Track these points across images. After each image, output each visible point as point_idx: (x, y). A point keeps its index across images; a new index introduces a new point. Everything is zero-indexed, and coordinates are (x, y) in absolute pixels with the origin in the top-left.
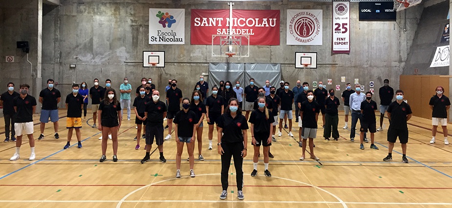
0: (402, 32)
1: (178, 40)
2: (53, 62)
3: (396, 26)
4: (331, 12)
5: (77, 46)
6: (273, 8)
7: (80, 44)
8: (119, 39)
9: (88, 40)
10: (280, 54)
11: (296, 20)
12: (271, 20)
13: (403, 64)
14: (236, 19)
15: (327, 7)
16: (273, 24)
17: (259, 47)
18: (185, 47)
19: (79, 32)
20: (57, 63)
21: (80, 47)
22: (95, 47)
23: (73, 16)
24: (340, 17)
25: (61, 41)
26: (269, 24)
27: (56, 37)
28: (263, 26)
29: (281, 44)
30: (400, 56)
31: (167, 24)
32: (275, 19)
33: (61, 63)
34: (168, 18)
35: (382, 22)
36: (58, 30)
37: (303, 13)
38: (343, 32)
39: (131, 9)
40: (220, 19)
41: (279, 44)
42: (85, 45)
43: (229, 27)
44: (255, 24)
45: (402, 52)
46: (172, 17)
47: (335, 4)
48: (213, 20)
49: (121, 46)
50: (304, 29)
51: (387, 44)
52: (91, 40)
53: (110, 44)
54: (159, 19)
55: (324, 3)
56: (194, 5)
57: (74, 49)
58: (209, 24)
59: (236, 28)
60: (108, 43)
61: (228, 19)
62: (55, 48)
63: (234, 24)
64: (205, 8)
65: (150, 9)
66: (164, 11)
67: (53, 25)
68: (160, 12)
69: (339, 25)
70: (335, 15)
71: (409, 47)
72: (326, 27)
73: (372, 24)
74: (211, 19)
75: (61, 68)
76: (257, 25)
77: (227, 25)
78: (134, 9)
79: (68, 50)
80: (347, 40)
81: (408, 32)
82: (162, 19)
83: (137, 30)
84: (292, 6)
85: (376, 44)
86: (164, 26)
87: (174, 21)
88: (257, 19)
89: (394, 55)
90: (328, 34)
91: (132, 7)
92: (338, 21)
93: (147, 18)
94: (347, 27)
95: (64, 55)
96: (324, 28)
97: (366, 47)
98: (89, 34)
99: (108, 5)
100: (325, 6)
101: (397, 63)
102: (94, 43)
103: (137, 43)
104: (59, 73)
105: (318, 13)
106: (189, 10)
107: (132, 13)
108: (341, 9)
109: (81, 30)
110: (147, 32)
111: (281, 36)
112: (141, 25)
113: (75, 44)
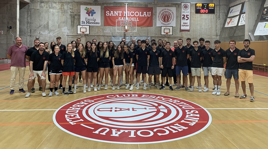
0: (218, 20)
1: (97, 23)
2: (26, 35)
3: (215, 17)
4: (180, 9)
5: (40, 26)
6: (149, 6)
7: (42, 25)
8: (64, 22)
9: (46, 22)
10: (153, 31)
11: (162, 13)
12: (148, 13)
13: (218, 37)
14: (129, 12)
15: (179, 6)
16: (149, 15)
17: (142, 28)
18: (101, 27)
19: (41, 18)
20: (29, 36)
21: (41, 27)
22: (50, 27)
23: (38, 9)
24: (185, 11)
25: (31, 23)
26: (147, 15)
27: (28, 21)
28: (144, 16)
29: (153, 26)
30: (217, 33)
31: (90, 14)
32: (150, 12)
33: (31, 36)
34: (91, 11)
35: (207, 15)
36: (29, 17)
37: (165, 9)
38: (186, 20)
39: (70, 6)
40: (120, 12)
41: (152, 26)
42: (44, 26)
43: (125, 17)
44: (139, 15)
45: (217, 31)
46: (93, 10)
47: (183, 4)
48: (117, 12)
49: (65, 26)
50: (166, 18)
51: (210, 26)
52: (48, 22)
53: (59, 25)
54: (86, 11)
55: (177, 4)
56: (106, 4)
57: (38, 28)
58: (114, 14)
59: (129, 17)
60: (57, 24)
61: (124, 12)
62: (27, 26)
63: (128, 14)
64: (112, 5)
65: (81, 6)
66: (89, 7)
67: (26, 14)
68: (86, 8)
69: (184, 15)
70: (183, 10)
71: (221, 28)
72: (178, 17)
73: (202, 15)
74: (115, 12)
75: (31, 38)
76: (140, 16)
77: (124, 15)
78: (72, 6)
79: (35, 28)
80: (188, 24)
81: (221, 20)
82: (88, 11)
83: (74, 17)
84: (159, 5)
85: (204, 26)
86: (89, 15)
87: (95, 13)
88: (140, 12)
89: (214, 32)
90: (179, 21)
91: (71, 4)
92: (184, 14)
93: (79, 11)
94: (189, 17)
95: (32, 31)
96: (177, 17)
97: (199, 28)
98: (47, 19)
99: (57, 3)
100: (177, 6)
101: (215, 36)
102: (50, 25)
103: (74, 25)
104: (30, 41)
105: (174, 9)
106: (103, 7)
107: (71, 8)
108: (186, 7)
109: (42, 17)
110: (79, 19)
111: (154, 22)
112: (76, 15)
113: (39, 25)
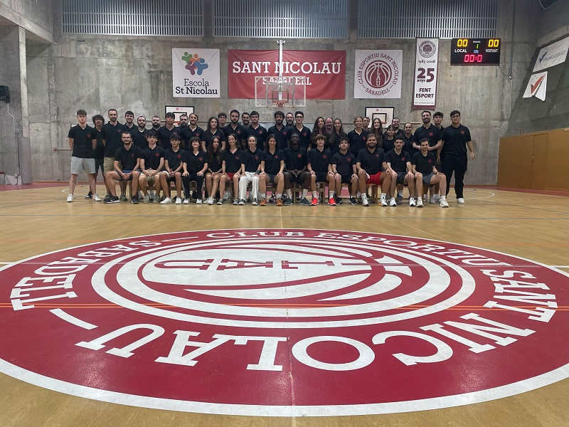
0: (507, 81)
1: (211, 92)
2: (49, 121)
3: (499, 72)
4: (414, 54)
5: (79, 100)
6: (337, 48)
7: (83, 97)
8: (134, 90)
9: (92, 90)
10: (345, 110)
11: (367, 64)
12: (334, 64)
13: (506, 123)
14: (287, 63)
15: (409, 47)
16: (336, 71)
17: (318, 102)
18: (221, 101)
19: (80, 80)
20: (53, 122)
21: (82, 101)
22: (102, 101)
23: (72, 59)
24: (426, 59)
25: (57, 92)
26: (331, 70)
27: (51, 87)
28: (323, 72)
29: (347, 98)
30: (502, 113)
31: (196, 71)
32: (339, 64)
33: (58, 122)
35: (481, 67)
36: (53, 78)
37: (377, 55)
38: (428, 81)
39: (147, 49)
40: (267, 64)
41: (343, 97)
42: (89, 99)
43: (278, 74)
44: (313, 70)
45: (504, 107)
46: (203, 60)
47: (420, 42)
48: (258, 65)
49: (137, 99)
50: (378, 77)
51: (486, 97)
52: (97, 91)
53: (122, 97)
54: (185, 63)
55: (405, 42)
56: (232, 43)
57: (74, 104)
58: (252, 70)
59: (288, 75)
60: (120, 95)
61: (277, 63)
62: (49, 101)
63: (285, 69)
64: (247, 47)
65: (174, 49)
66: (192, 51)
67: (46, 70)
68: (186, 54)
69: (423, 70)
70: (419, 57)
71: (514, 100)
72: (407, 74)
73: (467, 70)
74: (254, 63)
75: (60, 128)
76: (315, 72)
77: (276, 72)
78: (152, 50)
79: (67, 104)
80: (433, 91)
81: (514, 80)
82: (190, 62)
83: (157, 78)
84: (361, 46)
85: (472, 96)
86: (193, 73)
87: (206, 66)
88: (315, 64)
89: (494, 110)
90: (409, 83)
91: (148, 45)
92: (422, 66)
93: (169, 62)
94: (434, 73)
95: (62, 111)
96: (405, 75)
97: (458, 101)
98: (95, 83)
99: (117, 43)
100: (406, 46)
101: (498, 122)
102: (101, 95)
103: (158, 96)
104: (58, 135)
105: (397, 56)
106: (226, 51)
107: (150, 54)
108: (428, 48)
109: (83, 78)
110: (170, 81)
111: (347, 87)
112: (161, 72)
113: (76, 98)
